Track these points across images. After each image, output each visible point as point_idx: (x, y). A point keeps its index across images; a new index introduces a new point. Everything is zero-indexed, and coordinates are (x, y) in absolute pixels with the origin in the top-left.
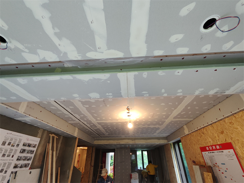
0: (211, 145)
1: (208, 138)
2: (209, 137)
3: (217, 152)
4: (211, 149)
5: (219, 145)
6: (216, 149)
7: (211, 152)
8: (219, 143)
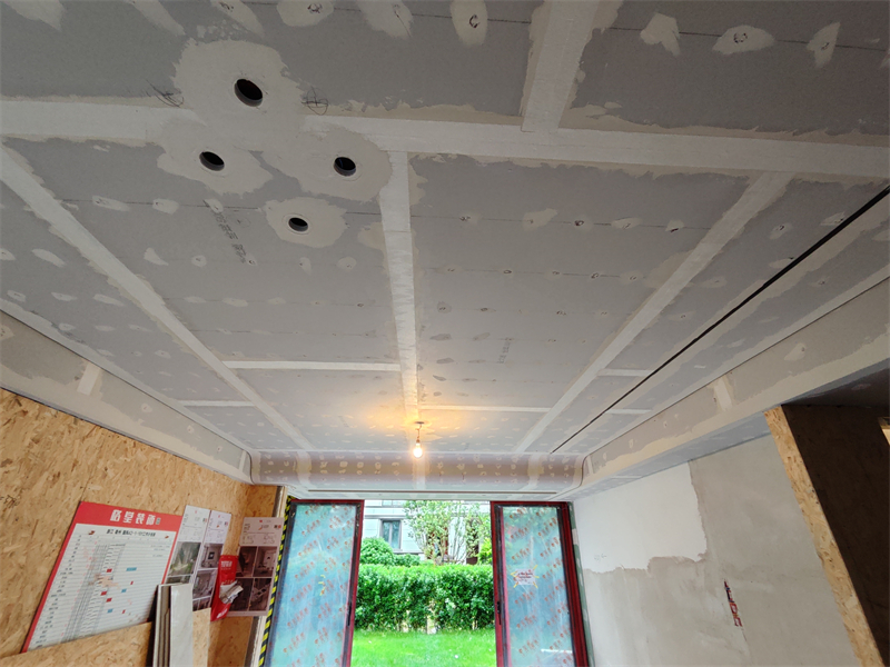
0: (138, 507)
1: (142, 483)
2: (146, 482)
3: (140, 533)
4: (128, 520)
5: (157, 515)
6: (144, 526)
7: (122, 529)
8: (160, 511)
